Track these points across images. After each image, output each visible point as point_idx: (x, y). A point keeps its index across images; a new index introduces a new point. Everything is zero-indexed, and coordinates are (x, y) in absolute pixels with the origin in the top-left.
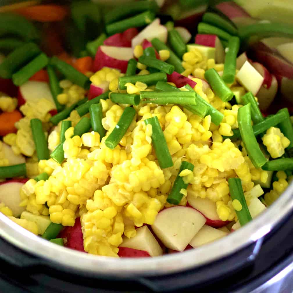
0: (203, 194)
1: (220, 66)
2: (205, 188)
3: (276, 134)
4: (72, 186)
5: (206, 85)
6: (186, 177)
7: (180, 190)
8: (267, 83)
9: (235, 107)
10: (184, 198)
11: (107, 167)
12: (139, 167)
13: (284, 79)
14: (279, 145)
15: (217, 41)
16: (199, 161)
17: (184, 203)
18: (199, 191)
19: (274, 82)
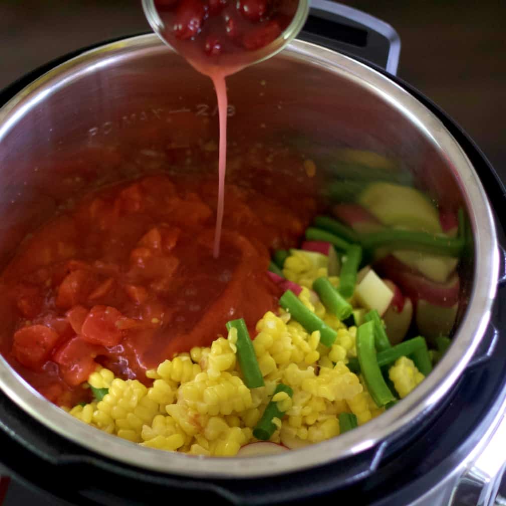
0: (303, 433)
1: (334, 279)
2: (307, 426)
3: (407, 365)
4: (125, 417)
5: (315, 297)
6: (282, 401)
7: (272, 418)
8: (397, 304)
9: (353, 329)
10: (277, 433)
11: (171, 387)
12: (218, 381)
13: (422, 303)
14: (411, 381)
15: (332, 250)
16: (300, 388)
17: (277, 441)
18: (298, 428)
19: (408, 305)
